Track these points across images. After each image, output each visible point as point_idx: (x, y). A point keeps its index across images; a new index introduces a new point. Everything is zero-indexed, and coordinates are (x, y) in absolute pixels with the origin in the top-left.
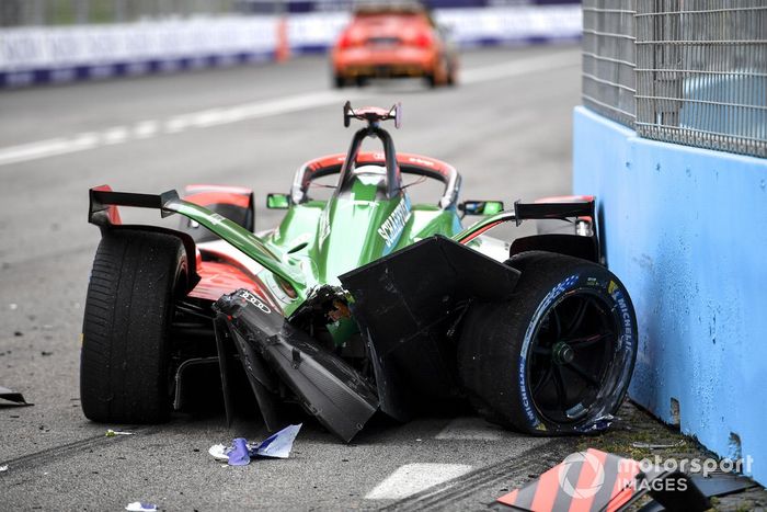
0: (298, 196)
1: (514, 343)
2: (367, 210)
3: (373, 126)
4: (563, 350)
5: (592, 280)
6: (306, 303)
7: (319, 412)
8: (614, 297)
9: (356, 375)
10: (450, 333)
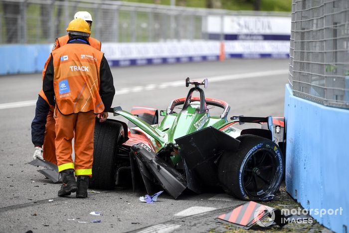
0: (169, 111)
1: (238, 166)
2: (192, 117)
3: (197, 87)
4: (256, 170)
5: (268, 146)
6: (163, 149)
7: (166, 188)
8: (276, 152)
9: (180, 175)
10: (215, 162)
